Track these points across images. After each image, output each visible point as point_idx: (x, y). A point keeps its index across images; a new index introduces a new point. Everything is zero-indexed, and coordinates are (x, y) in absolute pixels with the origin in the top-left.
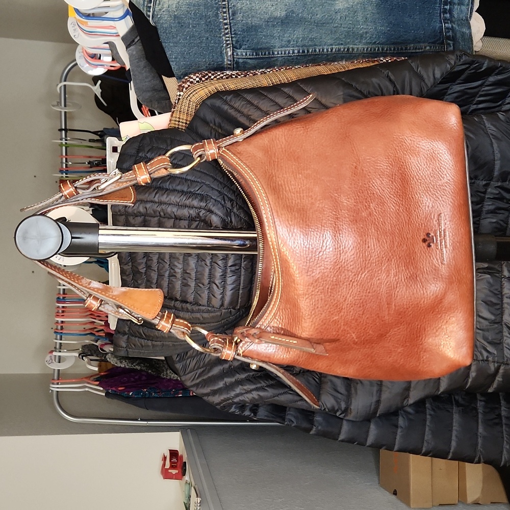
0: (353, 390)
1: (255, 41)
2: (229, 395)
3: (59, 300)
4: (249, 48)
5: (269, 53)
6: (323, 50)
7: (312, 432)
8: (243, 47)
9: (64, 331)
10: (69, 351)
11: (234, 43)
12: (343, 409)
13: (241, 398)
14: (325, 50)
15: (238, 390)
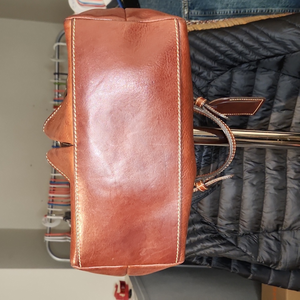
0: (282, 248)
1: (204, 4)
2: (193, 250)
3: (51, 183)
4: (199, 9)
5: (213, 13)
6: (251, 11)
7: (250, 278)
8: (196, 8)
9: (54, 203)
10: (56, 215)
11: (190, 5)
12: (275, 262)
13: (202, 252)
14: (252, 11)
15: (199, 247)
